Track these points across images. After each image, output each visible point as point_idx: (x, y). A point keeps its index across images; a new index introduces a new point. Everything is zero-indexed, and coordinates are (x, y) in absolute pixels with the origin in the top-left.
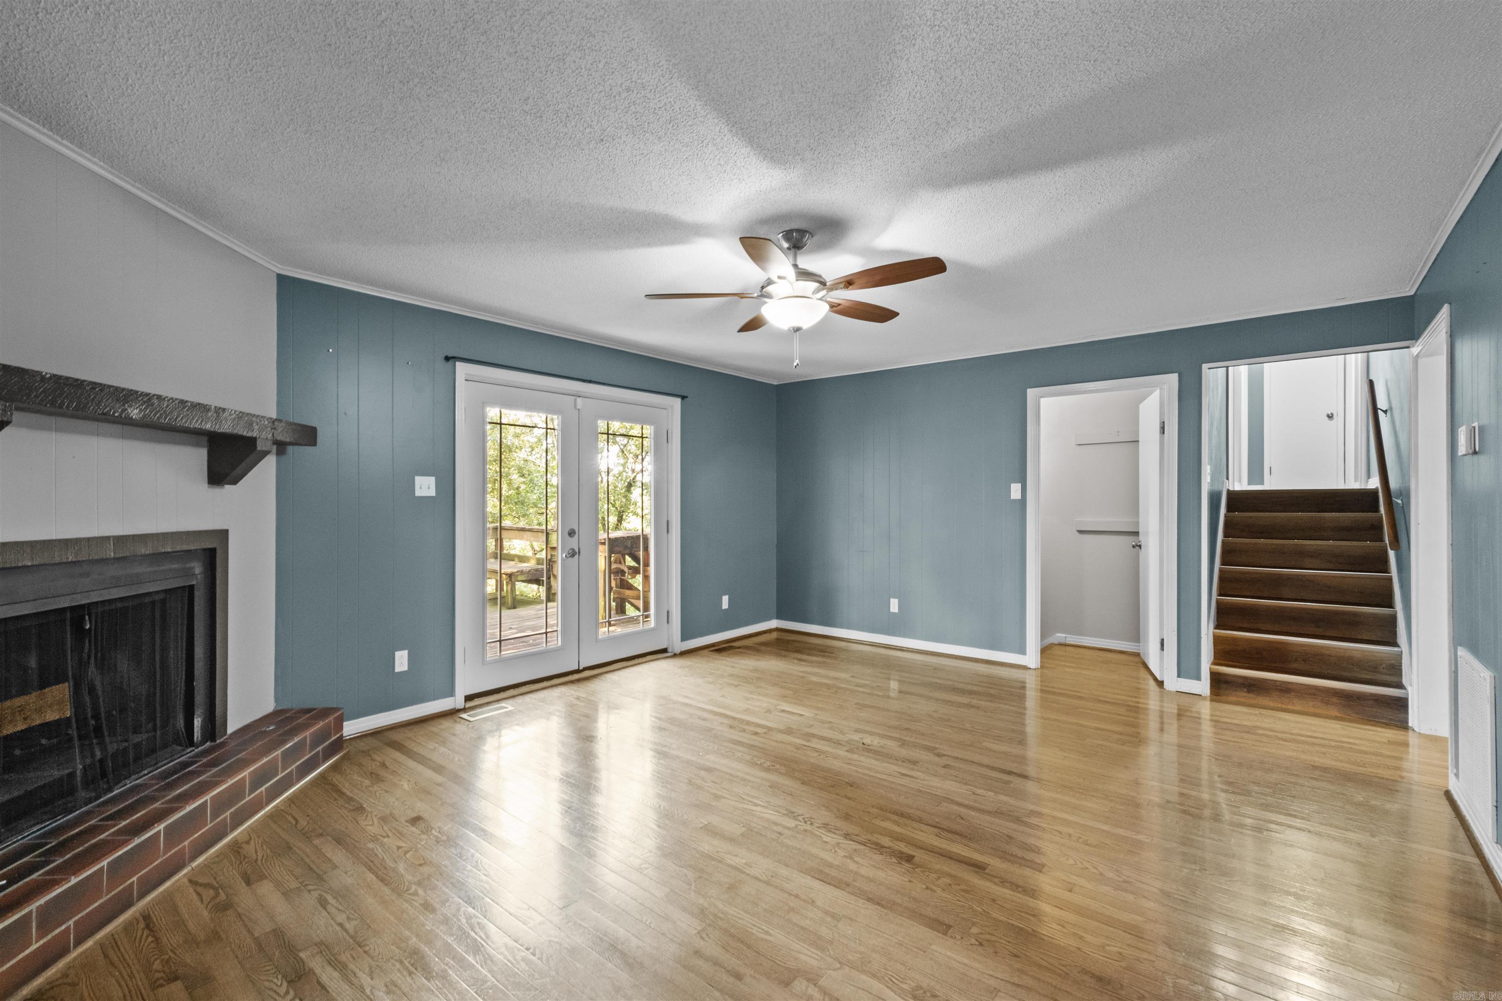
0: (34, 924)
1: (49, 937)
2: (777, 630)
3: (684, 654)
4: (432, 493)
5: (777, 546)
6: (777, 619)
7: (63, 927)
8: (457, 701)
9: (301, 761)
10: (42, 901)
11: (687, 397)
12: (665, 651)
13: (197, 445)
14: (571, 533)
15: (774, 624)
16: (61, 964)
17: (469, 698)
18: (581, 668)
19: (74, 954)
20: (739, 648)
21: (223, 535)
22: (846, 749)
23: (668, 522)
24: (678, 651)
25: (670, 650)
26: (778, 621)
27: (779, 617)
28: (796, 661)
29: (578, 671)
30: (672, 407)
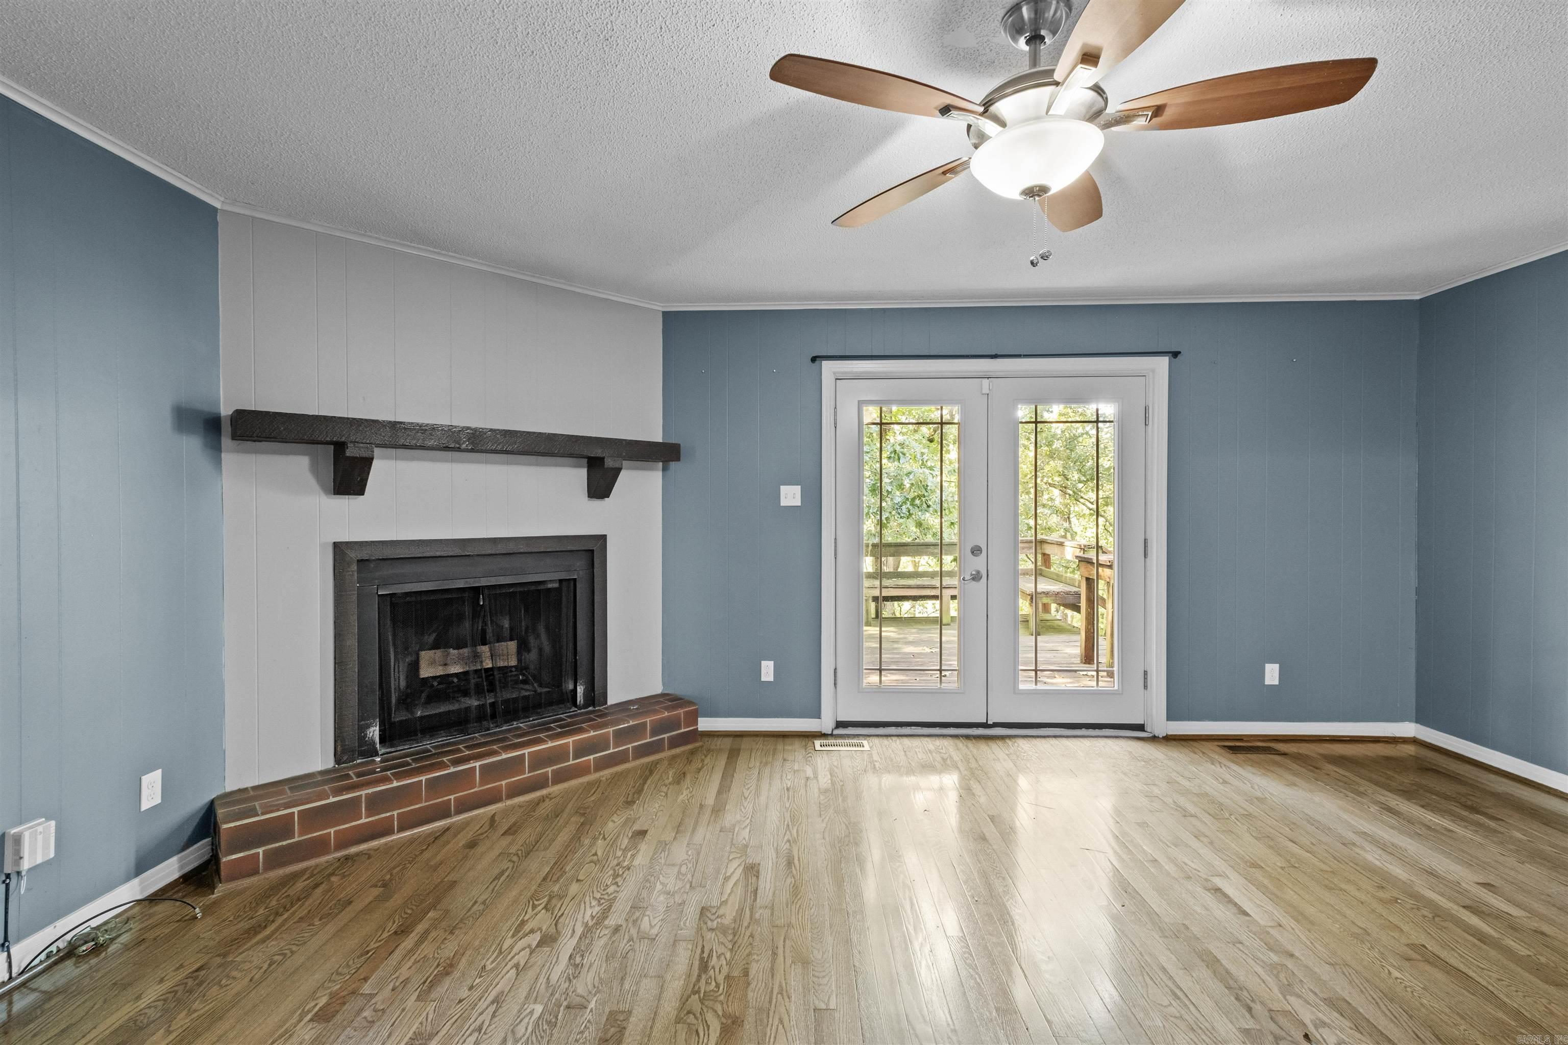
0: (363, 806)
1: (377, 817)
2: (1414, 741)
3: (1170, 739)
4: (797, 502)
5: (1418, 591)
6: (1417, 722)
7: (388, 814)
8: (826, 723)
9: (639, 743)
10: (370, 791)
11: (1180, 352)
12: (1141, 727)
13: (580, 466)
14: (976, 551)
15: (1408, 729)
16: (383, 840)
17: (840, 724)
18: (990, 722)
19: (394, 837)
20: (1284, 754)
21: (603, 538)
22: (1250, 1024)
23: (1145, 541)
24: (1161, 733)
25: (1148, 728)
26: (1418, 725)
27: (1421, 718)
28: (1374, 808)
29: (985, 725)
30: (1153, 371)
